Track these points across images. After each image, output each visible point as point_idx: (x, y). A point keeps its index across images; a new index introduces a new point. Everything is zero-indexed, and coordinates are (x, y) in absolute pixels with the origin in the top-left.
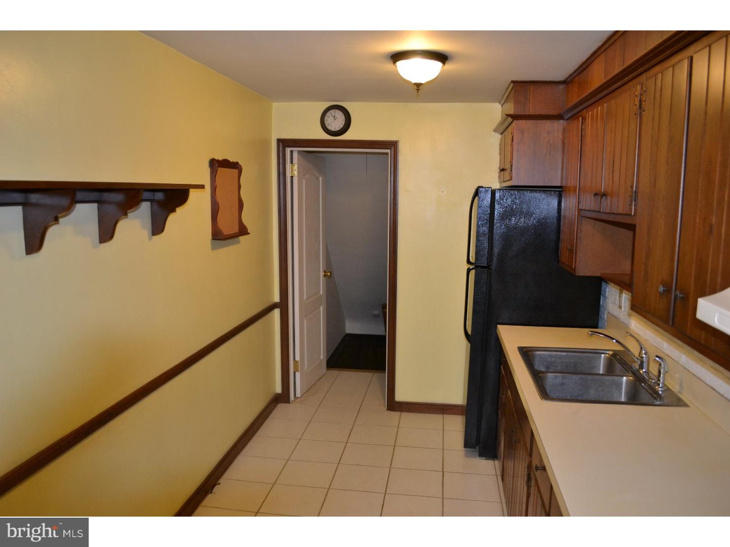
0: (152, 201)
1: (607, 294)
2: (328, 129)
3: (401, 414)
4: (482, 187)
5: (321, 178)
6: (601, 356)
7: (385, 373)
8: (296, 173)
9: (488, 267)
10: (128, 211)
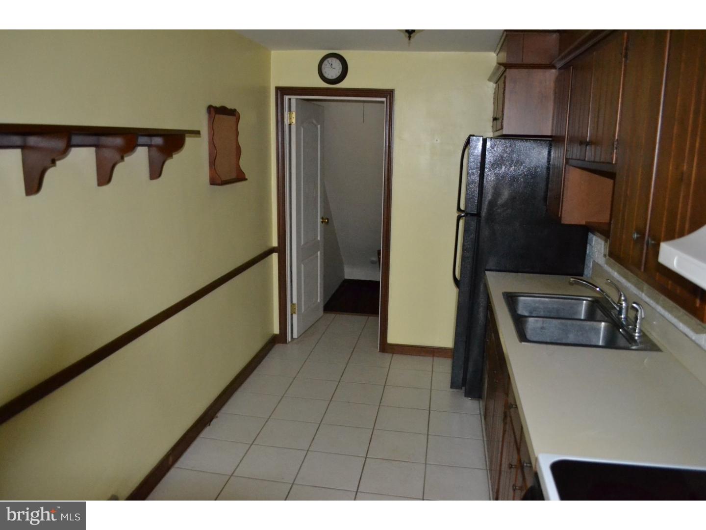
0: (149, 146)
1: (594, 243)
2: (324, 77)
3: (392, 357)
4: (473, 136)
5: (319, 126)
6: (583, 303)
7: (378, 316)
8: (294, 121)
9: (478, 215)
10: (125, 155)
